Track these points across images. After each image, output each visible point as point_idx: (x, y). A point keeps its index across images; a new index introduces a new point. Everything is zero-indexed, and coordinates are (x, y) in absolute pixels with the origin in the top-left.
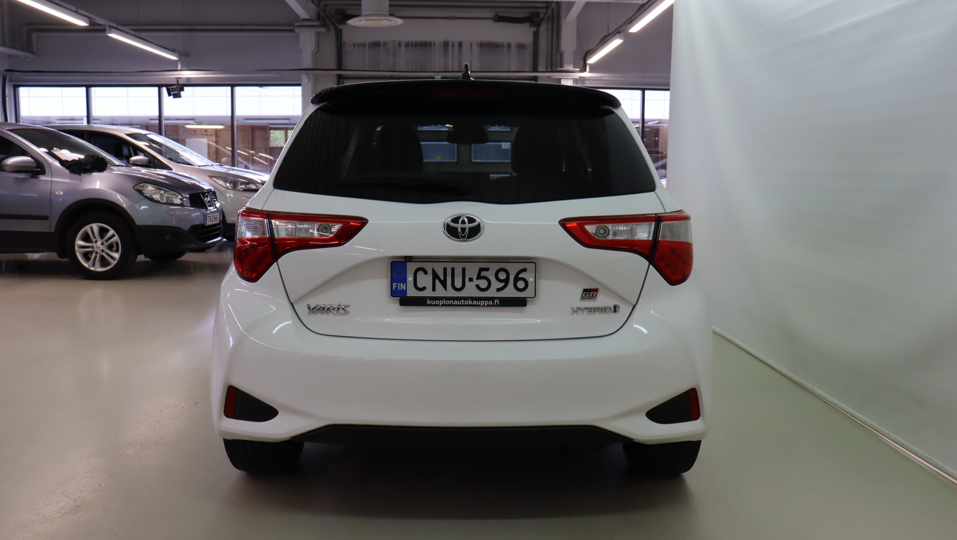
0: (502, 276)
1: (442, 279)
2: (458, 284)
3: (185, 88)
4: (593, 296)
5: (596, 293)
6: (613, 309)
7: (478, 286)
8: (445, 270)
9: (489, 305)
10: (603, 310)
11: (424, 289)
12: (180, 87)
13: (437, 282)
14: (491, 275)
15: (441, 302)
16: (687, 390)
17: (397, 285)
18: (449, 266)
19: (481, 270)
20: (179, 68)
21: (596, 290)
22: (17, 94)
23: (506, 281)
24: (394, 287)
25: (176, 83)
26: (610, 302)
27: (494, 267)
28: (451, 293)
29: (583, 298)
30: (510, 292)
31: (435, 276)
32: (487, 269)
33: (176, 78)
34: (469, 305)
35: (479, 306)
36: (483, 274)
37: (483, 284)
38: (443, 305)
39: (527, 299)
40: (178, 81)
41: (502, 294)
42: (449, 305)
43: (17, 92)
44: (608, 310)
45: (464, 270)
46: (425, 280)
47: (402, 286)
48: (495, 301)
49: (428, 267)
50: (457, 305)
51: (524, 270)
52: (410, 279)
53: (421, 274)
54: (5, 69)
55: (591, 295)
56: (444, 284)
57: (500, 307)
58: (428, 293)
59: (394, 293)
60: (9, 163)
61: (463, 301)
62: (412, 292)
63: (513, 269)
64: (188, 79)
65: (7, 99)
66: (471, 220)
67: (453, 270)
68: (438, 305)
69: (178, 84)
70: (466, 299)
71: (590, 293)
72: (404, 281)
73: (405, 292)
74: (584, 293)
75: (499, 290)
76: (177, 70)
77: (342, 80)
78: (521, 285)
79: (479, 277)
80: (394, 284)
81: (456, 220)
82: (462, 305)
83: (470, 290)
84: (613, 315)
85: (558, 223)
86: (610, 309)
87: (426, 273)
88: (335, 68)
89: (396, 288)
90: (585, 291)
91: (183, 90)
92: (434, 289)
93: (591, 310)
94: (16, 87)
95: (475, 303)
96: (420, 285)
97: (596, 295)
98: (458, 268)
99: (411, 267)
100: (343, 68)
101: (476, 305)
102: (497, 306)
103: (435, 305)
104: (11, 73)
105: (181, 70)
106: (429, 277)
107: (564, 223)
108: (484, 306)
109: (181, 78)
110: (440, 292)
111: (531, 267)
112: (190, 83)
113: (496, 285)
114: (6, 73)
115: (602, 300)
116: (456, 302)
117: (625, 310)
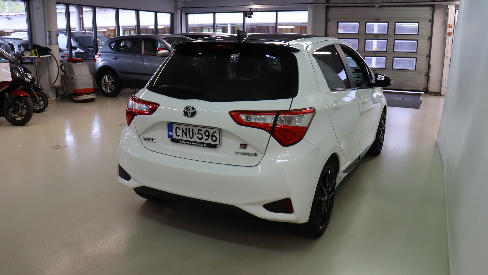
0: (207, 134)
1: (185, 132)
2: (191, 136)
3: (253, 13)
4: (245, 147)
5: (246, 146)
6: (254, 155)
7: (198, 137)
8: (186, 128)
9: (202, 146)
10: (250, 154)
11: (179, 136)
12: (251, 13)
13: (183, 133)
14: (202, 133)
15: (185, 142)
16: (285, 198)
17: (170, 133)
18: (188, 127)
19: (199, 130)
20: (251, 4)
21: (246, 145)
22: (187, 17)
23: (208, 136)
24: (169, 134)
25: (250, 11)
26: (253, 152)
27: (204, 130)
28: (188, 139)
29: (240, 148)
30: (210, 141)
31: (183, 131)
32: (201, 130)
33: (250, 9)
34: (195, 145)
35: (199, 146)
36: (200, 132)
37: (200, 136)
38: (186, 144)
39: (217, 145)
40: (250, 10)
41: (207, 142)
42: (188, 144)
43: (187, 16)
44: (252, 155)
45: (193, 129)
46: (179, 132)
47: (172, 134)
48: (204, 145)
49: (180, 127)
50: (191, 144)
51: (215, 132)
52: (174, 131)
53: (178, 129)
54: (182, 7)
55: (244, 147)
56: (186, 134)
57: (206, 147)
58: (180, 138)
59: (169, 136)
60: (159, 53)
61: (193, 143)
62: (175, 137)
63: (211, 131)
64: (256, 9)
65: (182, 20)
66: (193, 109)
67: (189, 129)
68: (184, 143)
69: (251, 11)
70: (194, 142)
71: (243, 146)
72: (172, 132)
73: (173, 136)
74: (241, 146)
75: (206, 140)
76: (250, 5)
77: (328, 8)
78: (214, 139)
79: (199, 133)
80: (169, 132)
81: (187, 108)
82: (192, 145)
83: (195, 139)
84: (254, 157)
85: (228, 112)
86: (253, 154)
87: (180, 129)
88: (325, 2)
89: (170, 134)
90: (241, 144)
91: (252, 14)
92: (182, 137)
93: (244, 154)
94: (187, 15)
95: (197, 144)
96: (178, 134)
97: (246, 147)
98: (191, 128)
99: (175, 126)
100: (329, 2)
101: (198, 145)
102: (205, 146)
103: (183, 143)
104: (184, 9)
105: (252, 5)
106: (181, 131)
107: (231, 113)
108: (200, 146)
109: (252, 8)
110: (184, 138)
111: (217, 131)
112: (257, 10)
113: (205, 137)
114: (182, 9)
115: (249, 150)
116: (190, 143)
117: (260, 155)
